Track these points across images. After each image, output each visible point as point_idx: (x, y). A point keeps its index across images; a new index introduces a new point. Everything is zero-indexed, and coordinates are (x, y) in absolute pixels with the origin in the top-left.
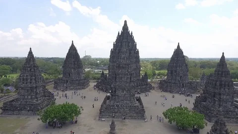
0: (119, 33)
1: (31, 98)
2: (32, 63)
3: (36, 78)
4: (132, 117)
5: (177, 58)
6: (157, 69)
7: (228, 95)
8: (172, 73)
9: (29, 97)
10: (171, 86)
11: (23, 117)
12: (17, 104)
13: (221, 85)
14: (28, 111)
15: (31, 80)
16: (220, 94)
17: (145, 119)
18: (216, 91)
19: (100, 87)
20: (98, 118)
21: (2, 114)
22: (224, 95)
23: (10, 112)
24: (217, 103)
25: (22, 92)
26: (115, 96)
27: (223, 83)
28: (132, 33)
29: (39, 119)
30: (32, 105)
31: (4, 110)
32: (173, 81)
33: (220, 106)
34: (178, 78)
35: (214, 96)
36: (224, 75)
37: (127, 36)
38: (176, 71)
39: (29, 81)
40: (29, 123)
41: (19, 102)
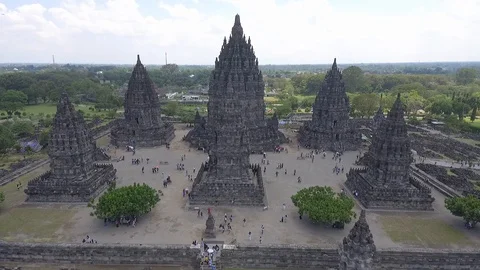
0: (225, 41)
1: (75, 174)
2: (68, 113)
3: (78, 139)
4: (243, 203)
5: (331, 87)
6: (303, 93)
7: (400, 164)
8: (320, 115)
9: (71, 172)
10: (317, 139)
11: (64, 206)
12: (52, 183)
13: (389, 148)
14: (72, 195)
15: (71, 142)
16: (387, 164)
17: (264, 205)
18: (382, 159)
19: (194, 142)
20: (188, 205)
21: (27, 200)
22: (393, 164)
23: (41, 198)
24: (381, 177)
25: (58, 163)
26: (216, 168)
27: (393, 145)
28: (249, 41)
29: (92, 215)
30: (78, 185)
31: (31, 194)
32: (321, 130)
33: (385, 181)
34: (330, 124)
35: (378, 166)
36: (395, 133)
37: (241, 47)
38: (327, 112)
39: (67, 145)
40: (76, 216)
41: (55, 181)
